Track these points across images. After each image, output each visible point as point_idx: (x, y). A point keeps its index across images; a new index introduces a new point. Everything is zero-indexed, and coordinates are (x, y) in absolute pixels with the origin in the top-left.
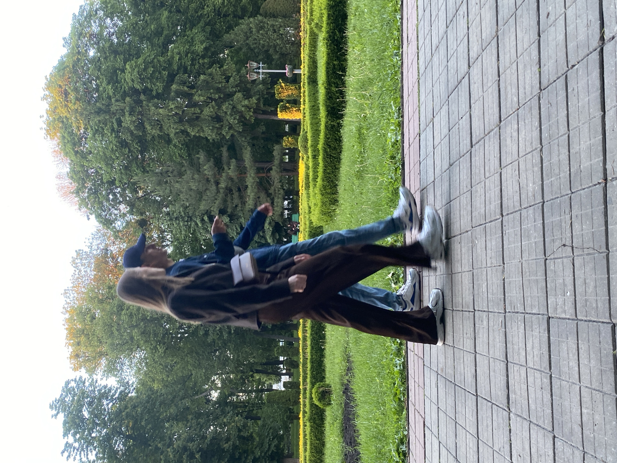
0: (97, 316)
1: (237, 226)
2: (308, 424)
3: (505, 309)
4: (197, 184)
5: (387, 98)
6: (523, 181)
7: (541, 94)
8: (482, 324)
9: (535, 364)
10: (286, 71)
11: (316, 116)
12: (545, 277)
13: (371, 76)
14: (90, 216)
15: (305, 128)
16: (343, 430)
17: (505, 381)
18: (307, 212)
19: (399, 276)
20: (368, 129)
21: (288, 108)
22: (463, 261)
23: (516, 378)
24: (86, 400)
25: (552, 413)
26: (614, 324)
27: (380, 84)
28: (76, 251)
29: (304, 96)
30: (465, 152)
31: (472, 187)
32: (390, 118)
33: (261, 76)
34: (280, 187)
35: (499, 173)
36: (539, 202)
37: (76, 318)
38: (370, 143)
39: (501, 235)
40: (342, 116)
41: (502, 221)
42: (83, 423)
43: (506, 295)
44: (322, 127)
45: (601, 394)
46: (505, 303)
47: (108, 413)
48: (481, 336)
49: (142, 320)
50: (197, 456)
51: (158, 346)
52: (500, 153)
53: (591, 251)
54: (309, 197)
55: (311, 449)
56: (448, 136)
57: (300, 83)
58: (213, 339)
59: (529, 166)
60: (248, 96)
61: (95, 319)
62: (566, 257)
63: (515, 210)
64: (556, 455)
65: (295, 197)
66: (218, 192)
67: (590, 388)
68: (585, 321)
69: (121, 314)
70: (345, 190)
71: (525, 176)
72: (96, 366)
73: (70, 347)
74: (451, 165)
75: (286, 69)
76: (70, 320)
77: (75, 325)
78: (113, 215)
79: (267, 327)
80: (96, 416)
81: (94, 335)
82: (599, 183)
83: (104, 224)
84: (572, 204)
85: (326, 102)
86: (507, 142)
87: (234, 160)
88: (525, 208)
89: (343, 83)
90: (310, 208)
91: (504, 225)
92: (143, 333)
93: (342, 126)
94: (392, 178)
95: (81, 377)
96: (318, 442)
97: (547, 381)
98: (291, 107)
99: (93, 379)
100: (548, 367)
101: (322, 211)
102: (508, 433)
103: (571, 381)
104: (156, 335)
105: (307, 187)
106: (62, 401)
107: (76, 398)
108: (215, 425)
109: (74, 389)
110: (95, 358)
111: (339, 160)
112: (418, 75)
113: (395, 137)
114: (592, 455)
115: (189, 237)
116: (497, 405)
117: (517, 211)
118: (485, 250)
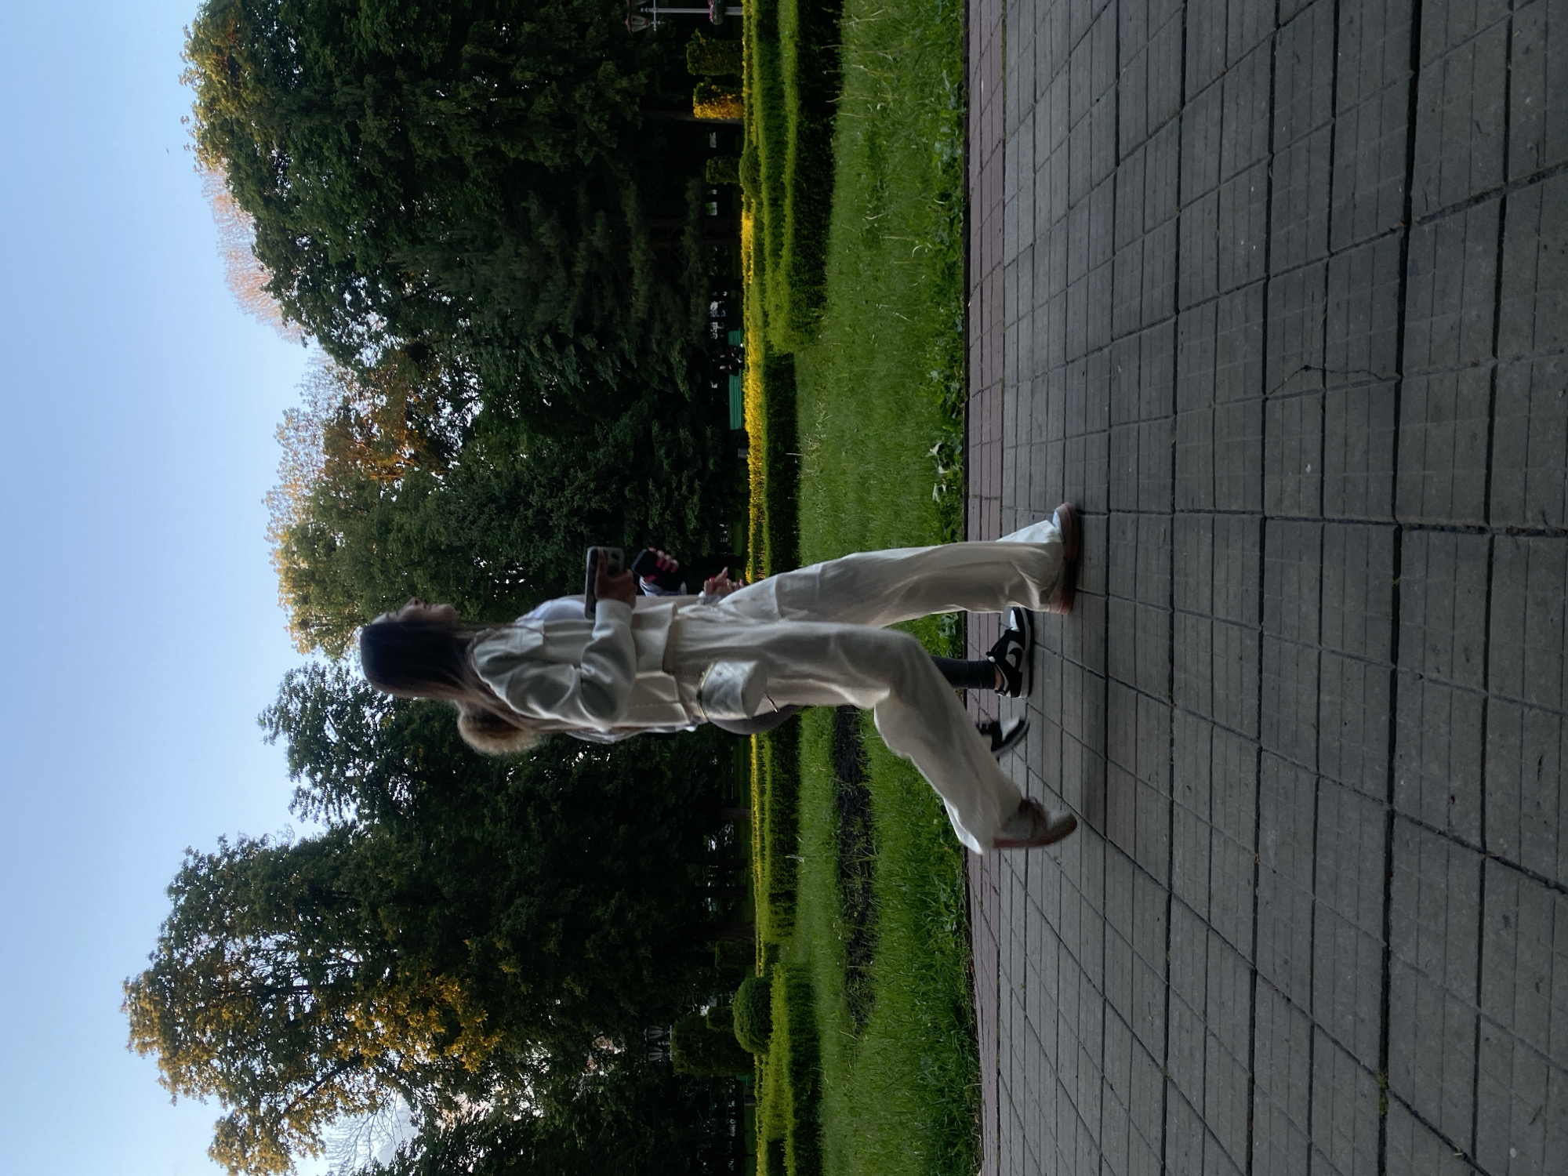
0: (338, 544)
1: (614, 357)
3: (1173, 505)
4: (526, 267)
5: (933, 63)
6: (1226, 234)
7: (1278, 36)
9: (1231, 610)
10: (710, 11)
11: (776, 112)
12: (1261, 437)
13: (897, 15)
14: (308, 339)
15: (755, 141)
17: (1167, 647)
18: (760, 323)
19: (953, 451)
20: (891, 135)
21: (716, 95)
22: (1090, 412)
23: (1188, 640)
24: (330, 708)
25: (1260, 705)
26: (1400, 526)
27: (918, 32)
28: (285, 413)
29: (750, 66)
30: (1102, 176)
31: (1114, 253)
32: (939, 108)
33: (654, 23)
34: (700, 270)
35: (1175, 219)
36: (1258, 277)
37: (295, 549)
38: (896, 166)
39: (1172, 353)
40: (833, 109)
41: (1176, 323)
42: (326, 750)
43: (1177, 476)
44: (791, 136)
45: (1362, 664)
46: (1173, 493)
47: (375, 731)
48: (1120, 561)
49: (432, 551)
50: (554, 808)
51: (466, 603)
52: (1179, 174)
53: (1363, 377)
54: (763, 292)
55: (774, 789)
56: (1066, 144)
57: (740, 39)
59: (1242, 197)
60: (627, 68)
61: (335, 550)
62: (1308, 393)
63: (1206, 297)
64: (1263, 783)
65: (734, 292)
66: (571, 283)
67: (1340, 654)
68: (1340, 521)
69: (386, 540)
70: (841, 273)
71: (1231, 224)
72: (344, 643)
73: (289, 606)
74: (1070, 208)
75: (708, 7)
76: (287, 552)
77: (295, 563)
78: (355, 337)
80: (351, 738)
81: (335, 581)
82: (1393, 231)
83: (338, 356)
84: (1330, 279)
85: (799, 77)
86: (1197, 151)
87: (601, 213)
88: (1227, 293)
89: (836, 35)
90: (766, 314)
91: (1180, 331)
92: (434, 577)
93: (833, 131)
94: (942, 242)
95: (316, 665)
97: (1252, 644)
98: (723, 92)
99: (340, 669)
100: (1256, 617)
101: (792, 320)
102: (1168, 745)
103: (1301, 641)
104: (460, 581)
105: (760, 269)
106: (283, 711)
107: (309, 705)
108: (587, 750)
109: (303, 688)
110: (340, 628)
111: (828, 208)
112: (1004, 8)
113: (949, 152)
114: (1334, 781)
115: (517, 381)
116: (1147, 695)
117: (1209, 300)
118: (1136, 385)
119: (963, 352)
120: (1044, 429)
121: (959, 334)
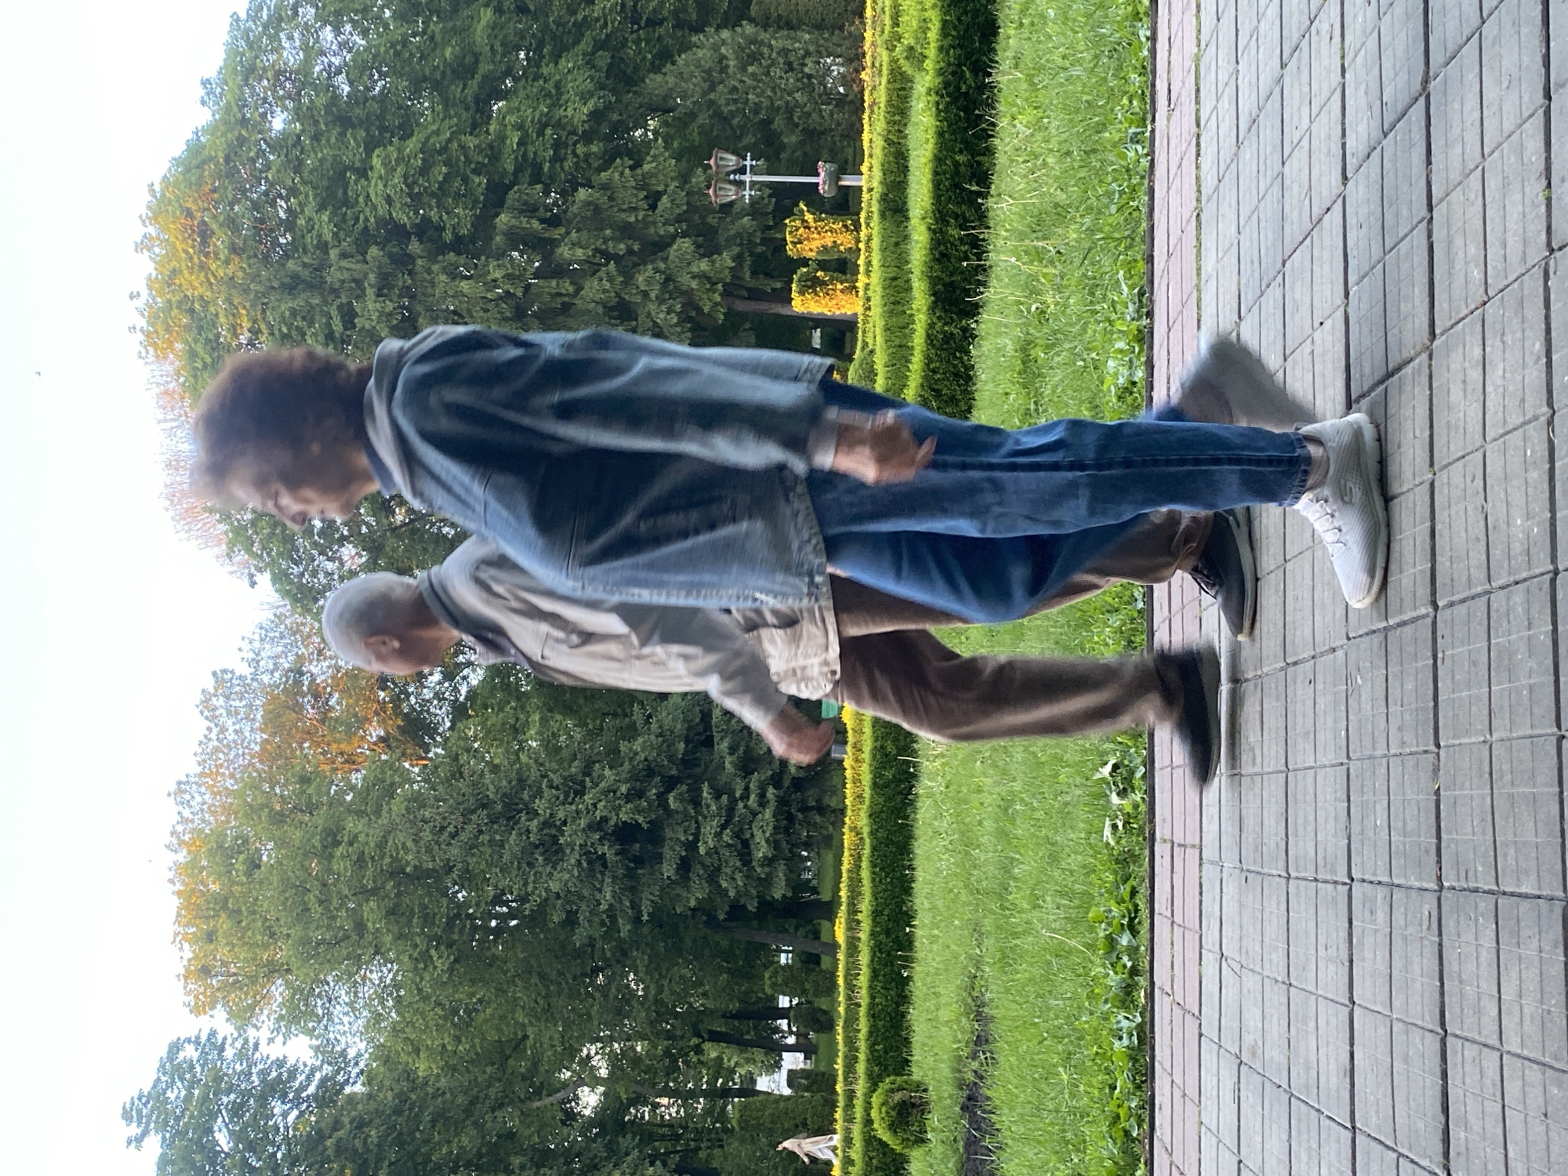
0: (265, 858)
3: (1440, 878)
5: (1107, 262)
6: (1497, 508)
7: (1552, 263)
8: (1374, 921)
9: (1527, 1041)
10: (819, 180)
11: (900, 308)
12: (1557, 789)
13: (1061, 197)
14: (258, 578)
15: (870, 341)
17: (1438, 1089)
19: (1132, 772)
20: (1048, 348)
21: (823, 283)
22: (1320, 736)
23: (1468, 1080)
24: (225, 1099)
27: (1087, 220)
28: (214, 674)
29: (868, 249)
32: (1113, 316)
33: (747, 193)
35: (1427, 485)
36: (1541, 570)
37: (204, 863)
38: (1055, 387)
39: (1431, 662)
40: (974, 310)
41: (1434, 623)
42: (213, 1164)
43: (1444, 836)
44: (918, 340)
46: (1439, 862)
47: (286, 1138)
48: (1368, 955)
49: (392, 875)
51: (433, 952)
52: (1431, 427)
57: (858, 214)
58: (590, 937)
59: (1515, 463)
60: (708, 247)
61: (258, 867)
63: (1474, 591)
69: (331, 856)
71: (1502, 496)
72: (256, 1003)
73: (186, 946)
75: (818, 175)
76: (190, 869)
77: (202, 883)
78: (321, 576)
79: (744, 906)
80: (251, 1147)
81: (254, 912)
83: (295, 600)
85: (931, 268)
86: (1452, 398)
88: (1502, 588)
89: (982, 217)
91: (1439, 634)
92: (392, 912)
93: (974, 337)
95: (213, 1034)
97: (1561, 1094)
98: (832, 279)
99: (246, 1041)
104: (428, 919)
106: (156, 1097)
107: (196, 1092)
109: (192, 1067)
110: (253, 980)
112: (1198, 200)
113: (1126, 373)
116: (1412, 1161)
117: (1479, 595)
118: (1383, 703)
119: (1144, 637)
120: (1258, 752)
121: (1139, 612)
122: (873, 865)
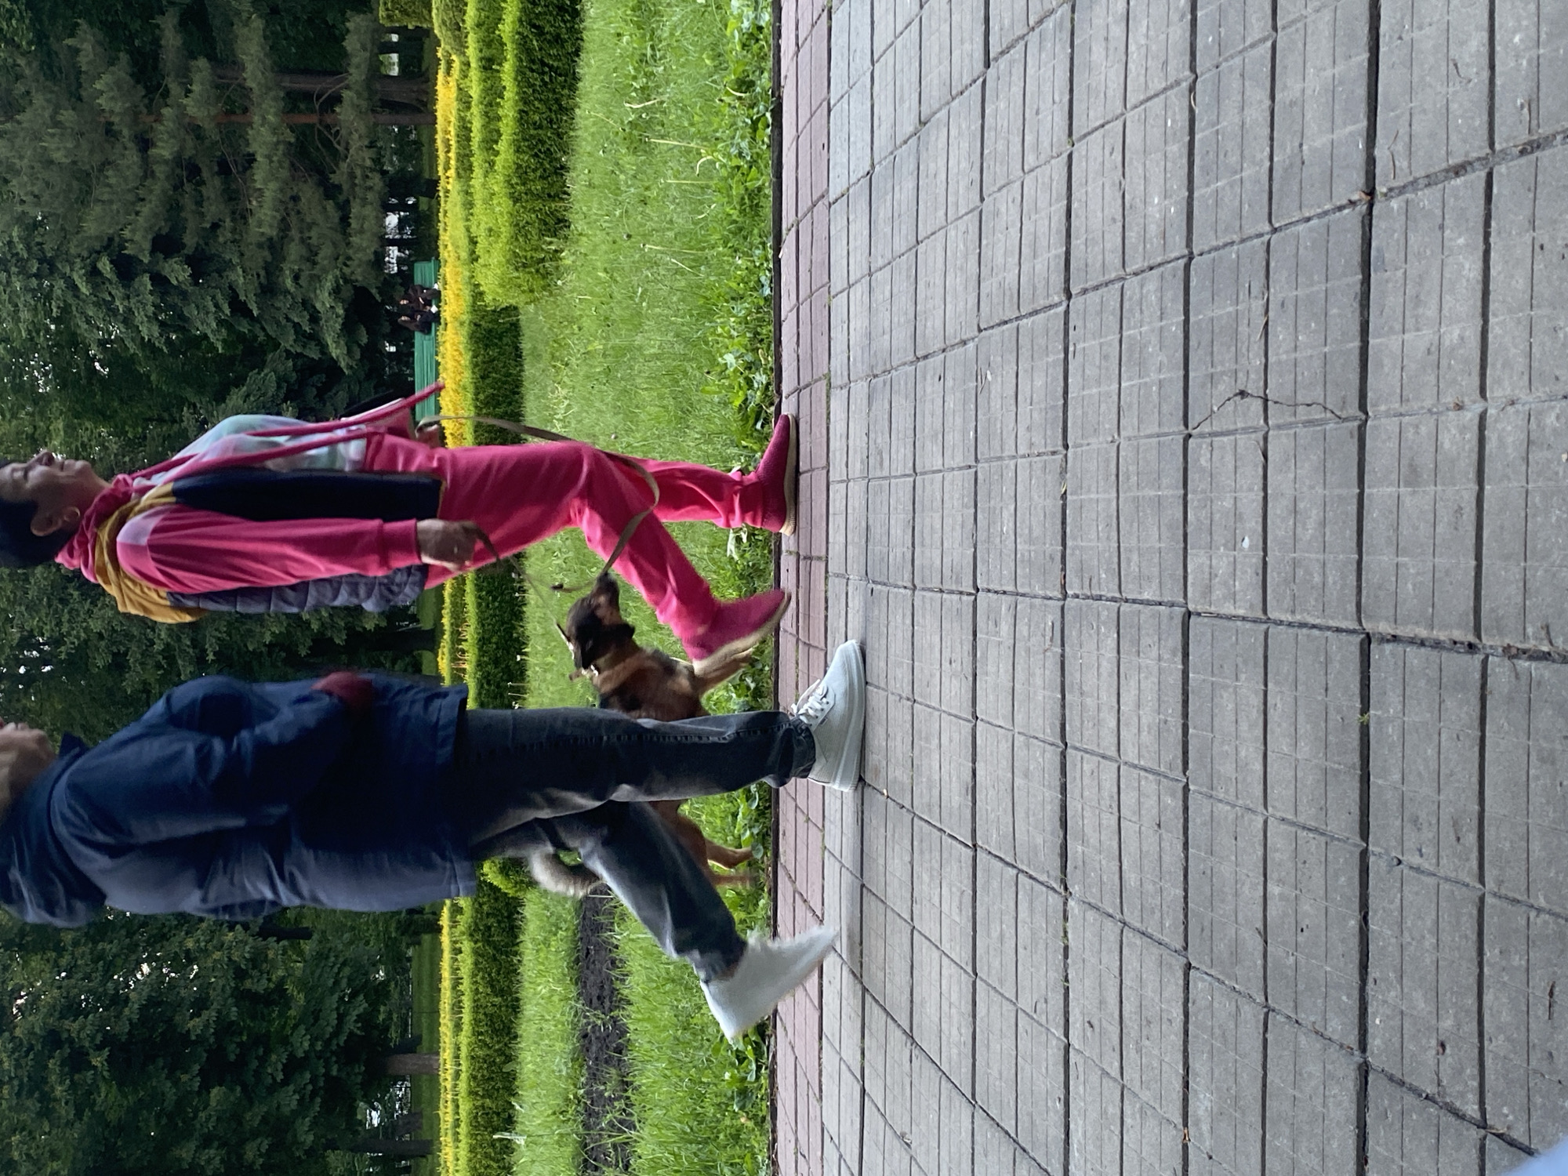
1: (219, 296)
2: (467, 946)
3: (1064, 586)
4: (70, 145)
6: (1134, 187)
8: (997, 633)
9: (1144, 752)
12: (1182, 492)
16: (577, 961)
17: (1057, 802)
18: (464, 255)
22: (948, 437)
23: (1086, 793)
25: (1186, 897)
26: (1368, 635)
30: (966, 80)
31: (982, 199)
34: (368, 163)
35: (1065, 156)
36: (1177, 254)
38: (674, 28)
39: (1062, 356)
41: (1067, 313)
43: (1069, 543)
45: (1323, 839)
46: (1064, 569)
48: (991, 668)
50: (97, 1061)
52: (1071, 91)
53: (1317, 414)
54: (469, 205)
55: (476, 1022)
56: (915, 25)
58: (145, 682)
59: (1155, 133)
62: (1245, 430)
63: (1107, 278)
64: (1192, 1019)
65: (423, 200)
66: (148, 173)
67: (1293, 824)
68: (1290, 624)
70: (591, 185)
71: (1141, 171)
74: (922, 123)
79: (331, 639)
82: (1352, 203)
84: (1272, 264)
86: (1094, 57)
87: (202, 63)
88: (1136, 274)
90: (473, 242)
91: (1071, 325)
94: (740, 155)
96: (497, 1000)
97: (1174, 803)
100: (1179, 762)
101: (515, 254)
102: (1061, 957)
103: (1240, 802)
105: (465, 169)
108: (157, 959)
111: (571, 80)
113: (752, 16)
114: (1288, 1017)
115: (48, 330)
116: (1031, 877)
117: (1112, 282)
118: (1013, 402)
119: (771, 328)
120: (886, 456)
121: (766, 299)
122: (479, 588)
